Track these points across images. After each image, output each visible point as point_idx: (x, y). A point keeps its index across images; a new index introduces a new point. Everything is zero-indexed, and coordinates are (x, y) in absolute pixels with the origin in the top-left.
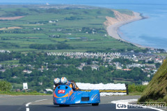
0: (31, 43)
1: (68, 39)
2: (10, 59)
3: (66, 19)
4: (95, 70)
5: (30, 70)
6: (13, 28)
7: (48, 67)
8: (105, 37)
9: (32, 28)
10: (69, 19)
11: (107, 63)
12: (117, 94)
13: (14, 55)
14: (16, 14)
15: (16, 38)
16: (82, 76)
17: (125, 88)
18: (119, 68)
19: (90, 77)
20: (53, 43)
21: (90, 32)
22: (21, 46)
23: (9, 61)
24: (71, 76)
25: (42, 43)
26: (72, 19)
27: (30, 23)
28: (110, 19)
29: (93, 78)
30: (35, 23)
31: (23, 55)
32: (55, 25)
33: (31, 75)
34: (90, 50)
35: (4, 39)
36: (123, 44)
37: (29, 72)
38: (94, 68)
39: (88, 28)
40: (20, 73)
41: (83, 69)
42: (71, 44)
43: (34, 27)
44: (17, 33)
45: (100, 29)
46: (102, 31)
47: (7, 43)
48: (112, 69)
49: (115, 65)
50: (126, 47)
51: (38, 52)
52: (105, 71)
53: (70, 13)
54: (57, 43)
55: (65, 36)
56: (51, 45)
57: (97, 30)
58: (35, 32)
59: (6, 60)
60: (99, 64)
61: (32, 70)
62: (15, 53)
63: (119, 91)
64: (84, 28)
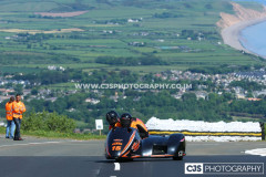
0: (98, 55)
1: (158, 49)
2: (65, 81)
3: (156, 16)
4: (201, 99)
5: (96, 98)
6: (70, 30)
7: (126, 95)
8: (219, 46)
9: (100, 30)
10: (161, 17)
11: (221, 88)
12: (247, 138)
13: (71, 74)
14: (75, 8)
15: (74, 47)
16: (180, 109)
17: (259, 129)
18: (240, 96)
19: (193, 110)
20: (134, 56)
21: (195, 38)
22: (82, 60)
23: (62, 85)
24: (162, 109)
25: (116, 54)
26: (165, 16)
27: (98, 23)
28: (226, 18)
29: (198, 112)
30: (106, 23)
31: (86, 74)
32: (137, 25)
33: (98, 106)
34: (193, 67)
35: (55, 49)
36: (248, 57)
37: (95, 102)
38: (201, 95)
39: (191, 32)
40: (80, 103)
41: (183, 97)
42: (164, 57)
43: (104, 28)
44: (76, 37)
45: (210, 33)
46: (213, 35)
47: (59, 55)
48: (229, 98)
49: (234, 92)
50: (253, 63)
51: (110, 69)
52: (218, 102)
53: (162, 7)
54: (140, 55)
55: (154, 45)
56: (131, 58)
57: (205, 35)
58: (105, 36)
59: (58, 81)
60: (208, 90)
61: (100, 99)
62: (72, 70)
63: (250, 134)
64: (184, 31)
